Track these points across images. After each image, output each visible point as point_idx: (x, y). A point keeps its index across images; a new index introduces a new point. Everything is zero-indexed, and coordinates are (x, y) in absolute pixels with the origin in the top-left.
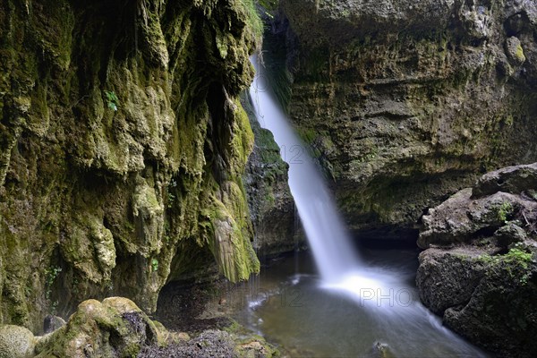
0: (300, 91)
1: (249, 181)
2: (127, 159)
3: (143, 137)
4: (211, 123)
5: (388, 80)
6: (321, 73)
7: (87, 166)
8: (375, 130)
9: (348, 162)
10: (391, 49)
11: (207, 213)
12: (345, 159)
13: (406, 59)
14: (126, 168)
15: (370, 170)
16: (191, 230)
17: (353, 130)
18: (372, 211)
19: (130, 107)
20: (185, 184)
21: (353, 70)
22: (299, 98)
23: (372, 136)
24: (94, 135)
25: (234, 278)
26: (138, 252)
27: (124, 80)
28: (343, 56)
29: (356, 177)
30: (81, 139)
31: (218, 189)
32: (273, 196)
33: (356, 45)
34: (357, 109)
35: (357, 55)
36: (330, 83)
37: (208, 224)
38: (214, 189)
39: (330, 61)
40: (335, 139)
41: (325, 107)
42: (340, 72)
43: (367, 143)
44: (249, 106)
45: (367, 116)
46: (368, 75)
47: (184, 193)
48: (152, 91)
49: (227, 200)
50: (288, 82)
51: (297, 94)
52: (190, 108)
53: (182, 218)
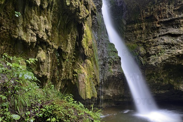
0: (130, 28)
1: (102, 63)
2: (30, 37)
3: (36, 31)
4: (78, 36)
5: (169, 19)
6: (138, 19)
7: (15, 38)
8: (163, 41)
9: (150, 56)
10: (169, 4)
11: (76, 70)
12: (148, 55)
13: (178, 8)
14: (29, 41)
15: (160, 60)
16: (68, 76)
17: (153, 42)
18: (169, 83)
19: (32, 21)
20: (63, 56)
21: (152, 16)
22: (130, 31)
23: (161, 44)
24: (19, 29)
25: (84, 97)
26: (38, 74)
27: (32, 13)
28: (146, 10)
29: (153, 63)
30: (14, 29)
31: (83, 63)
32: (112, 70)
33: (152, 5)
34: (155, 33)
35: (153, 9)
36: (143, 23)
37: (76, 75)
38: (82, 63)
39: (141, 13)
40: (145, 47)
41: (141, 34)
42: (147, 18)
43: (158, 48)
44: (106, 35)
45: (160, 36)
46: (159, 18)
47: (64, 60)
48: (41, 17)
49: (85, 67)
50: (123, 24)
51: (128, 29)
52: (65, 28)
53: (63, 70)
